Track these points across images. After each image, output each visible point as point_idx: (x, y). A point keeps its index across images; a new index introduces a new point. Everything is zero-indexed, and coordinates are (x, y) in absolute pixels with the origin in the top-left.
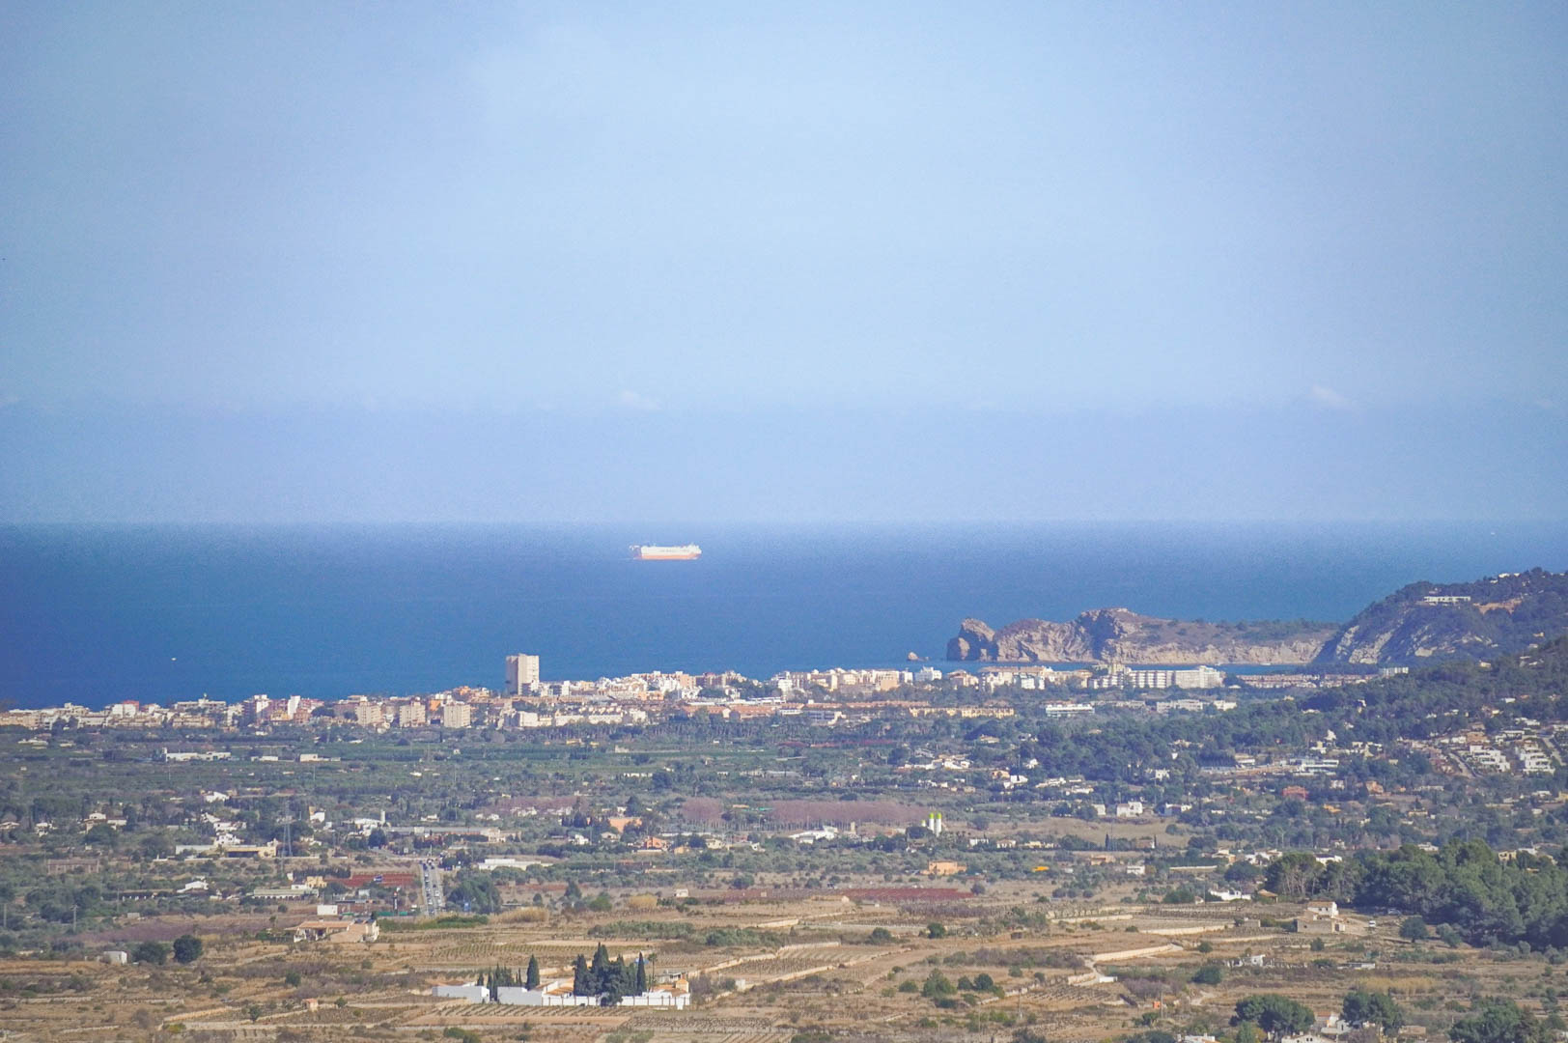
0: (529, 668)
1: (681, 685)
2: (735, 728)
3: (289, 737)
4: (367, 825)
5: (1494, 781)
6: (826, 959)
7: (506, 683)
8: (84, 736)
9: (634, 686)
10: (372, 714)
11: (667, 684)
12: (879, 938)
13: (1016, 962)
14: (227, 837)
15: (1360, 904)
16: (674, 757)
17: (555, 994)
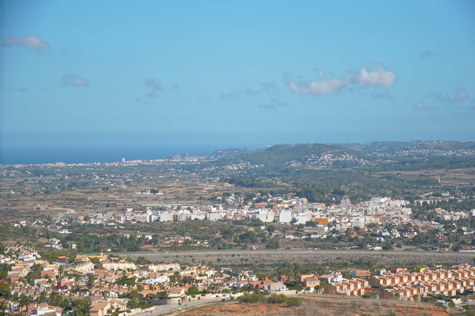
0: (124, 160)
1: (140, 161)
2: (147, 166)
3: (98, 167)
4: (113, 176)
5: (231, 170)
6: (176, 189)
7: (121, 161)
8: (77, 167)
9: (135, 161)
10: (107, 165)
11: (138, 161)
12: (181, 187)
13: (197, 189)
14: (98, 177)
15: (230, 183)
16: (142, 169)
17: (148, 193)
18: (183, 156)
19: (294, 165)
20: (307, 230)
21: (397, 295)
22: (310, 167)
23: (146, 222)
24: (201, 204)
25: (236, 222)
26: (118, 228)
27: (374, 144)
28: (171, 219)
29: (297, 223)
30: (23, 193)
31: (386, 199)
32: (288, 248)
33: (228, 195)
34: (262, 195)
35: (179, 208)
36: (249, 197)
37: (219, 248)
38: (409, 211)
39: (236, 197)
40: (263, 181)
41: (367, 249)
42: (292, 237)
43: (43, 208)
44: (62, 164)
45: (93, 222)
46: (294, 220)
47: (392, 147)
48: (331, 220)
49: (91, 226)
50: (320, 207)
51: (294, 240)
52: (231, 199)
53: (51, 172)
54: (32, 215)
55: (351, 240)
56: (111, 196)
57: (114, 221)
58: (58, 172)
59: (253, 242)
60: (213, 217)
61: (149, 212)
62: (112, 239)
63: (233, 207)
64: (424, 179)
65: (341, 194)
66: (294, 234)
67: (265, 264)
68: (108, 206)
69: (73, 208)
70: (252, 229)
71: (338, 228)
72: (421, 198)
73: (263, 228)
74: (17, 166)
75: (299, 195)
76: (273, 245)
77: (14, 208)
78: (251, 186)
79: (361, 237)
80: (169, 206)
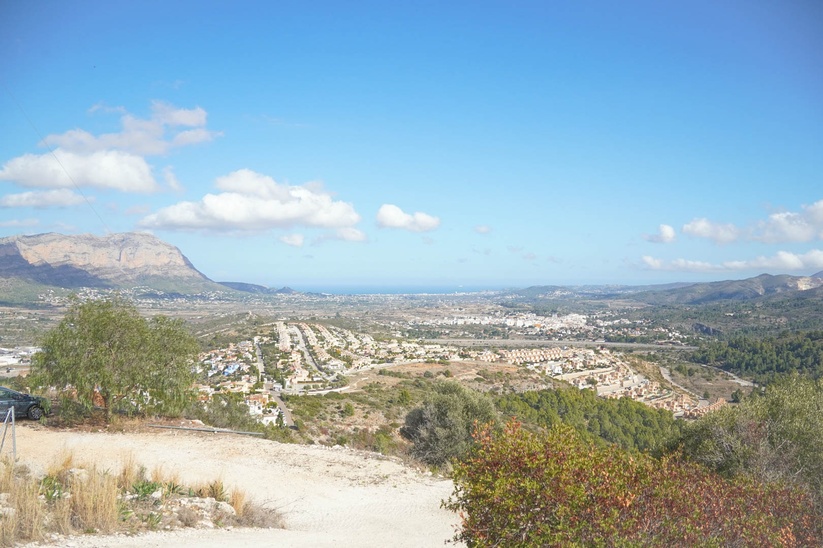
0: (456, 292)
1: (464, 293)
3: (443, 296)
6: (472, 308)
7: (455, 293)
8: (432, 296)
9: (462, 293)
10: (448, 295)
13: (483, 308)
14: (440, 301)
15: (501, 305)
16: (464, 297)
17: (458, 310)
18: (487, 291)
19: (540, 296)
20: (528, 330)
21: (507, 361)
22: (547, 298)
23: (450, 325)
24: (483, 316)
25: (494, 325)
26: (435, 327)
27: (584, 286)
28: (463, 323)
29: (525, 327)
30: (400, 308)
31: (576, 314)
32: (513, 339)
33: (497, 311)
34: (514, 312)
35: (470, 318)
36: (507, 313)
37: (478, 338)
38: (585, 321)
39: (501, 313)
40: (518, 305)
41: (552, 340)
42: (519, 333)
43: (405, 316)
44: (426, 294)
45: (425, 323)
46: (524, 325)
47: (593, 287)
48: (542, 325)
49: (424, 325)
50: (542, 318)
51: (519, 335)
52: (497, 314)
53: (419, 298)
54: (398, 320)
55: (547, 335)
56: (438, 311)
57: (435, 324)
58: (423, 298)
59: (498, 335)
60: (483, 323)
61: (455, 319)
62: (428, 332)
63: (498, 317)
64: (602, 304)
65: (555, 312)
66: (521, 332)
67: (497, 346)
68: (436, 316)
69: (419, 317)
70: (500, 329)
71: (544, 330)
72: (595, 314)
73: (506, 328)
74: (404, 295)
75: (532, 312)
76: (506, 337)
77: (392, 316)
78: (511, 307)
79: (551, 334)
80: (466, 317)
